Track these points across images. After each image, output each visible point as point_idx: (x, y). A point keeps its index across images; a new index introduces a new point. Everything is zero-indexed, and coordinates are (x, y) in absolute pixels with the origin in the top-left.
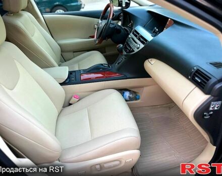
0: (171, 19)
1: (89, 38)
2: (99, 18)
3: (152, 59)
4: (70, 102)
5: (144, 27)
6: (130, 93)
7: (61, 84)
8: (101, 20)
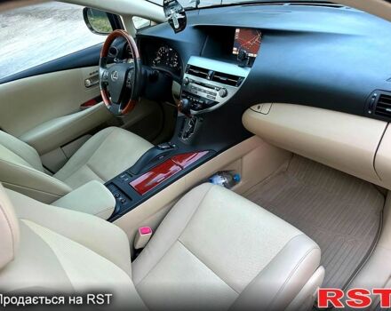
0: (240, 28)
1: (82, 110)
2: (97, 64)
3: (261, 105)
4: (137, 247)
5: (200, 55)
6: (223, 177)
7: (111, 219)
8: (103, 66)
